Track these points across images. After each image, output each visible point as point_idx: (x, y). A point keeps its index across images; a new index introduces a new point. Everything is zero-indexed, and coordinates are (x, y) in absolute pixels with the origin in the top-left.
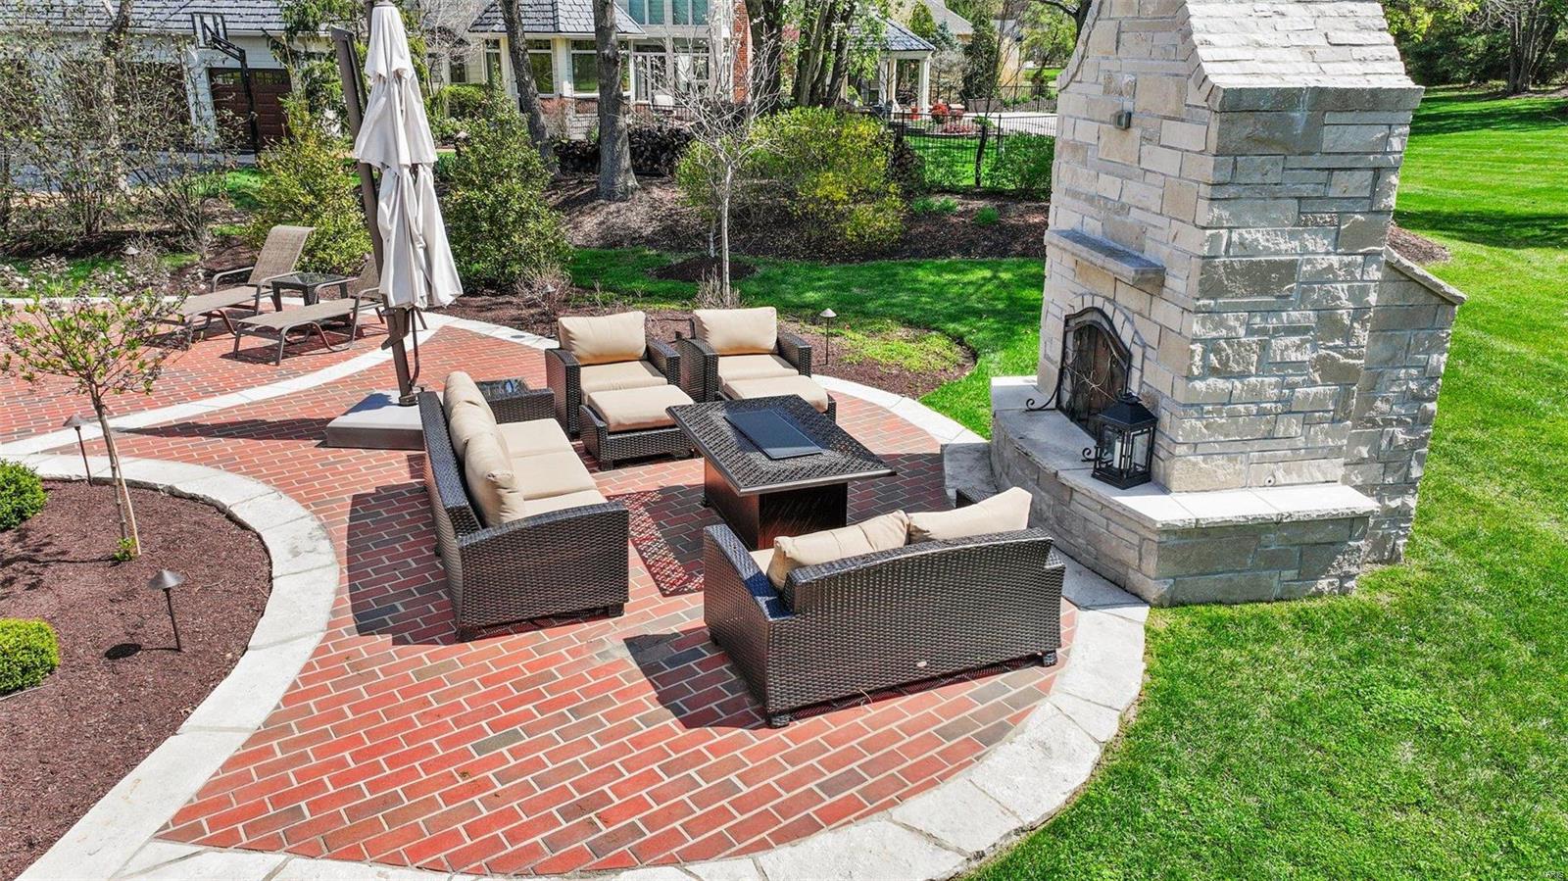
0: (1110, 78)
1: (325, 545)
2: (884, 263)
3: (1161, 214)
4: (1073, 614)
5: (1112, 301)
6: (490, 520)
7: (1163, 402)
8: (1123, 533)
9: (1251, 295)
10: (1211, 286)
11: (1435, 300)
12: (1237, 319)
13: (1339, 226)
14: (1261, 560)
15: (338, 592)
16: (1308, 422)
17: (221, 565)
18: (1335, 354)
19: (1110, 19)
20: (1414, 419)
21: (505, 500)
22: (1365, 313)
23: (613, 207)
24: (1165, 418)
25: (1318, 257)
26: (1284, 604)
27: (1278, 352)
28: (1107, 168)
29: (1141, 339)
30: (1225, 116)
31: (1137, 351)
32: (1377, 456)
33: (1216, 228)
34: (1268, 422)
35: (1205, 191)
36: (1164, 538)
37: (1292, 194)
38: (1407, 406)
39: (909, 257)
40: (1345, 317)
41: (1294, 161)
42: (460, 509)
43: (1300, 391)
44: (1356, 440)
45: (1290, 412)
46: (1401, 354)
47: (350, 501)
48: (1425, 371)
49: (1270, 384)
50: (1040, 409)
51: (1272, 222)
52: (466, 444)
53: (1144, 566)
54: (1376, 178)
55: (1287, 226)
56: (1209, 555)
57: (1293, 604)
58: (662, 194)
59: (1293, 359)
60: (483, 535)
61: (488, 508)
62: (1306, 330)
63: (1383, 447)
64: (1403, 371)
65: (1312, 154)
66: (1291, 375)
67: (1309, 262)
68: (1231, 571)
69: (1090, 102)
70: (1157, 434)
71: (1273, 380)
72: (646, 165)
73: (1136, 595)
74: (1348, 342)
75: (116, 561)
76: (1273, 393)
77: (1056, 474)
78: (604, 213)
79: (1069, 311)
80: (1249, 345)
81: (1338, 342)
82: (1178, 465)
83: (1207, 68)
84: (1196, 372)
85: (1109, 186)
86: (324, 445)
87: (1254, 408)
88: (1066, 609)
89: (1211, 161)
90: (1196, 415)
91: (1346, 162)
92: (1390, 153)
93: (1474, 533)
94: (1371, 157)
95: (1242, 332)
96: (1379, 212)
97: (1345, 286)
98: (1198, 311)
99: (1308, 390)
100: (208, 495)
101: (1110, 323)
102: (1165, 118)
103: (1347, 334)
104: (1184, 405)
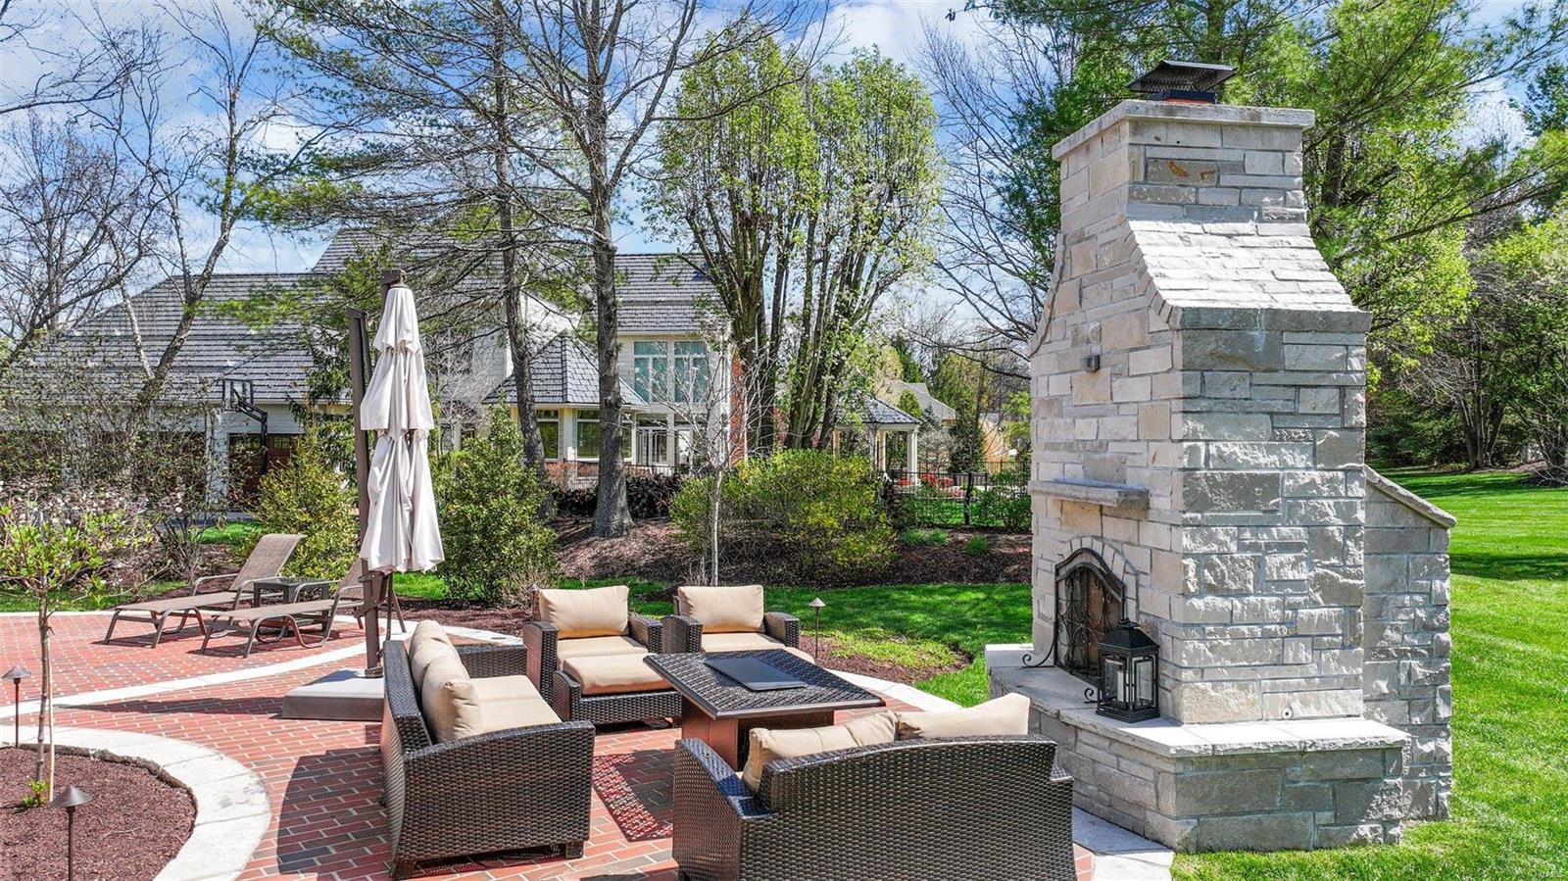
0: (1076, 331)
1: (261, 798)
2: (877, 587)
3: (1138, 440)
4: (1088, 860)
5: (1100, 538)
6: (442, 735)
7: (1163, 628)
8: (1136, 769)
9: (1237, 509)
10: (1195, 500)
11: (1425, 523)
12: (1227, 533)
13: (1314, 441)
14: (1290, 798)
15: (265, 836)
16: (1316, 648)
17: (138, 815)
18: (1333, 573)
19: (1072, 279)
20: (1430, 650)
21: (461, 712)
22: (1356, 532)
23: (607, 543)
24: (1166, 643)
25: (1298, 472)
26: (1325, 854)
27: (1274, 570)
28: (1083, 412)
29: (1133, 568)
30: (1187, 334)
31: (1129, 581)
32: (1397, 693)
33: (1193, 441)
34: (1275, 646)
35: (1179, 405)
36: (1180, 768)
37: (1264, 409)
38: (1418, 636)
39: (901, 583)
40: (1337, 533)
41: (1259, 378)
42: (411, 719)
43: (1303, 613)
44: (1372, 673)
45: (1296, 636)
46: (1401, 579)
47: (296, 762)
48: (1430, 599)
49: (1271, 604)
50: (1037, 666)
51: (1248, 437)
52: (426, 668)
53: (1163, 805)
54: (1342, 396)
55: (1262, 440)
56: (1232, 790)
57: (1335, 853)
58: (656, 531)
59: (1291, 578)
60: (432, 749)
61: (442, 723)
62: (1299, 547)
63: (1403, 682)
64: (1408, 597)
65: (1276, 371)
66: (1292, 595)
67: (1291, 476)
68: (1260, 812)
69: (1061, 357)
70: (1161, 664)
71: (1274, 599)
72: (643, 511)
73: (1158, 841)
74: (1344, 561)
75: (23, 808)
76: (1275, 613)
77: (1058, 714)
78: (597, 549)
79: (1058, 560)
80: (1243, 561)
81: (1334, 561)
82: (1187, 692)
83: (1164, 295)
84: (1192, 589)
85: (1085, 430)
86: (278, 717)
87: (1258, 630)
88: (1080, 854)
89: (1179, 376)
90: (1198, 637)
91: (1310, 379)
92: (1352, 372)
93: (1525, 798)
94: (1334, 375)
95: (1233, 547)
96: (1352, 429)
97: (1331, 502)
98: (1185, 524)
99: (1312, 611)
100: (143, 757)
101: (1100, 559)
102: (1132, 350)
103: (1343, 553)
104: (1185, 625)
